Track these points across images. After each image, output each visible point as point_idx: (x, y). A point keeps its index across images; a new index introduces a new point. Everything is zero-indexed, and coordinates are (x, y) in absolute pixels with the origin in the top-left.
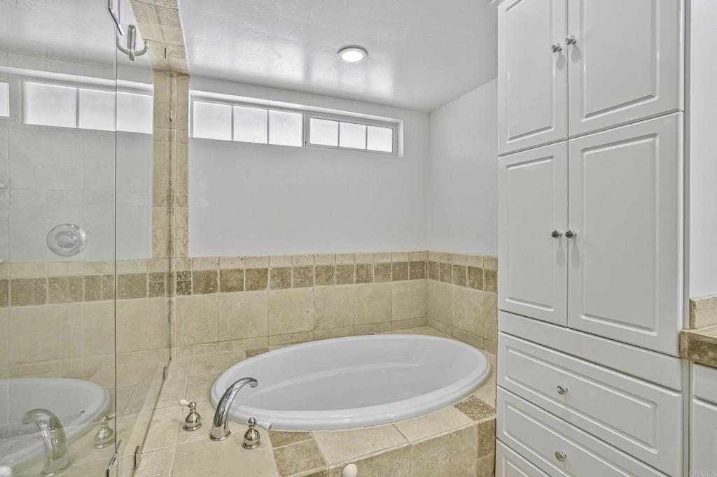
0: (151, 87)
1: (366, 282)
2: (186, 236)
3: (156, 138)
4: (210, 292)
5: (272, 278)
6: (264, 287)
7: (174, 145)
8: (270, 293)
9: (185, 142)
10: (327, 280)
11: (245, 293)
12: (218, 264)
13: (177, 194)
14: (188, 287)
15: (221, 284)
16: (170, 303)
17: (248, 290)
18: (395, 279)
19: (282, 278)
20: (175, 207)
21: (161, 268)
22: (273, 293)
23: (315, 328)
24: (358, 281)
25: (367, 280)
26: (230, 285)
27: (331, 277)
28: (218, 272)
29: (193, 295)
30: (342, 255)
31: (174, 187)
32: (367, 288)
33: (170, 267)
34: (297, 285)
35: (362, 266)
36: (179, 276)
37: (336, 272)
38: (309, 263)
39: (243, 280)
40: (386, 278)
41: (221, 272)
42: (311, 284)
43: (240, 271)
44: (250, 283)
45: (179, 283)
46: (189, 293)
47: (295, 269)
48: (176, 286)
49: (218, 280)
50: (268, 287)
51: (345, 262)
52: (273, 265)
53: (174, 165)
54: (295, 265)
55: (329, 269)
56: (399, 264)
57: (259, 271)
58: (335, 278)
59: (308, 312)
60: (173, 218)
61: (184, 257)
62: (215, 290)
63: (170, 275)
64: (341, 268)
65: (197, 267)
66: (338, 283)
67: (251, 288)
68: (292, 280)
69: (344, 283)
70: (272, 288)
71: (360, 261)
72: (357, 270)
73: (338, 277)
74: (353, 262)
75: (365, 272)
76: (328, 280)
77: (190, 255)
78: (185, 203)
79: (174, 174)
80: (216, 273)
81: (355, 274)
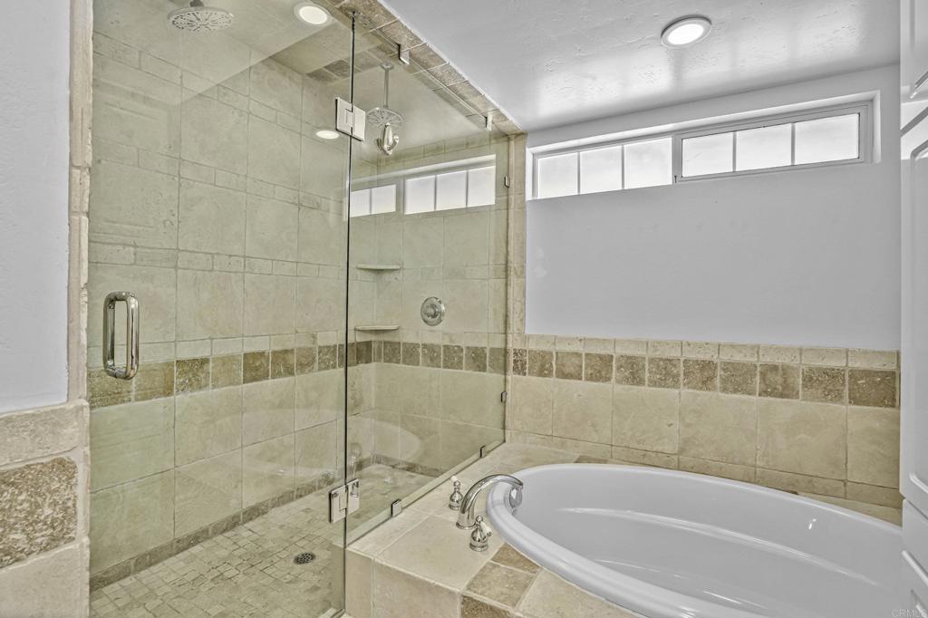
0: (493, 157)
1: (782, 396)
2: (523, 310)
3: (497, 208)
4: (545, 376)
5: (618, 369)
6: (608, 379)
7: (511, 212)
8: (615, 388)
9: (523, 206)
10: (704, 383)
11: (582, 383)
12: (554, 344)
13: (514, 264)
14: (523, 365)
15: (557, 368)
16: (505, 381)
17: (587, 379)
18: (854, 400)
19: (633, 371)
20: (513, 279)
21: (498, 344)
22: (619, 388)
23: (682, 451)
24: (764, 393)
25: (786, 392)
26: (567, 370)
27: (711, 378)
28: (554, 354)
29: (527, 377)
30: (733, 346)
31: (511, 258)
32: (784, 409)
33: (506, 343)
34: (654, 383)
35: (775, 368)
36: (516, 354)
37: (719, 372)
38: (674, 354)
39: (581, 367)
40: (833, 395)
41: (557, 353)
42: (676, 385)
43: (578, 355)
44: (590, 372)
45: (515, 361)
46: (525, 374)
47: (652, 360)
48: (512, 364)
49: (554, 363)
50: (613, 380)
51: (738, 358)
52: (620, 351)
53: (511, 234)
54: (651, 354)
55: (707, 366)
56: (867, 373)
57: (601, 357)
58: (717, 381)
59: (670, 425)
60: (510, 290)
61: (521, 333)
62: (550, 374)
63: (506, 352)
64: (728, 366)
65: (532, 346)
66: (725, 390)
67: (590, 378)
68: (647, 375)
69: (736, 391)
70: (618, 382)
71: (768, 360)
72: (763, 375)
73: (724, 381)
74: (754, 360)
75: (779, 379)
76: (706, 383)
77: (527, 332)
78: (522, 274)
79: (512, 243)
80: (551, 353)
81: (758, 379)
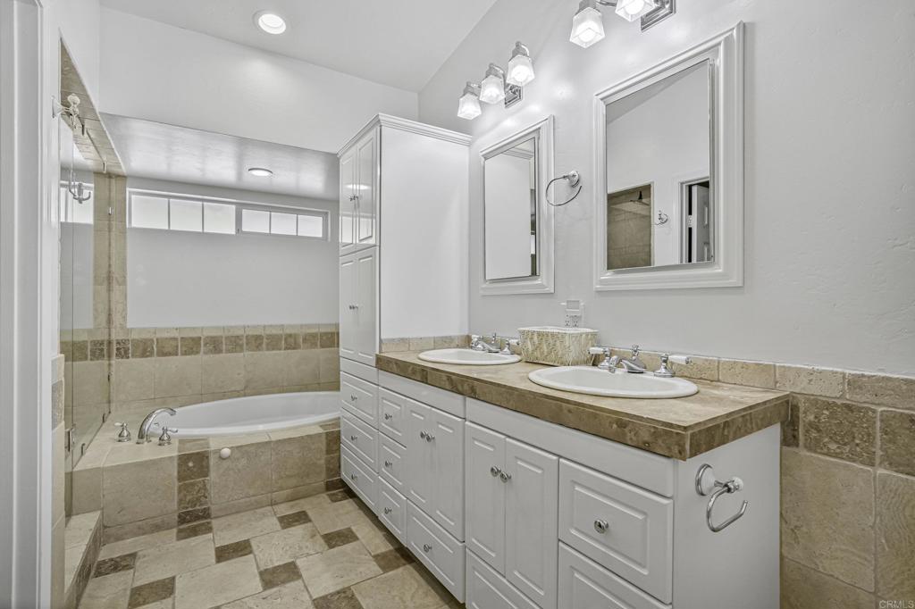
0: (92, 185)
1: (294, 348)
2: (125, 310)
3: (97, 228)
4: (147, 356)
5: (205, 345)
6: (198, 353)
7: (113, 234)
8: (202, 358)
9: (123, 231)
10: (257, 347)
11: (179, 358)
12: (155, 333)
13: (115, 275)
14: (126, 351)
15: (158, 350)
16: (110, 365)
17: (182, 354)
18: (322, 346)
19: (215, 345)
20: (115, 286)
21: (101, 336)
22: (206, 357)
23: (246, 388)
24: (286, 348)
25: (295, 347)
26: (166, 350)
27: (261, 344)
28: (155, 340)
29: (131, 360)
30: (271, 326)
31: (113, 269)
32: (295, 355)
33: (110, 335)
34: (228, 351)
35: (290, 335)
36: (118, 343)
37: (265, 340)
38: (240, 332)
39: (177, 347)
40: (314, 345)
41: (157, 340)
42: (242, 351)
43: (175, 339)
44: (184, 349)
45: (118, 349)
46: (128, 357)
47: (227, 338)
48: (115, 352)
49: (155, 347)
50: (202, 353)
51: (274, 332)
52: (206, 333)
53: (113, 251)
54: (227, 334)
55: (258, 338)
56: (326, 334)
57: (193, 339)
58: (264, 346)
59: (239, 374)
60: (113, 295)
61: (123, 327)
62: (151, 354)
63: (110, 343)
64: (270, 337)
65: (134, 336)
66: (268, 349)
67: (185, 353)
68: (224, 346)
69: (273, 349)
70: (205, 353)
71: (288, 331)
72: (286, 339)
73: (268, 344)
74: (281, 332)
75: (293, 340)
76: (258, 347)
77: (129, 325)
78: (124, 283)
79: (113, 259)
80: (152, 340)
81: (283, 342)
